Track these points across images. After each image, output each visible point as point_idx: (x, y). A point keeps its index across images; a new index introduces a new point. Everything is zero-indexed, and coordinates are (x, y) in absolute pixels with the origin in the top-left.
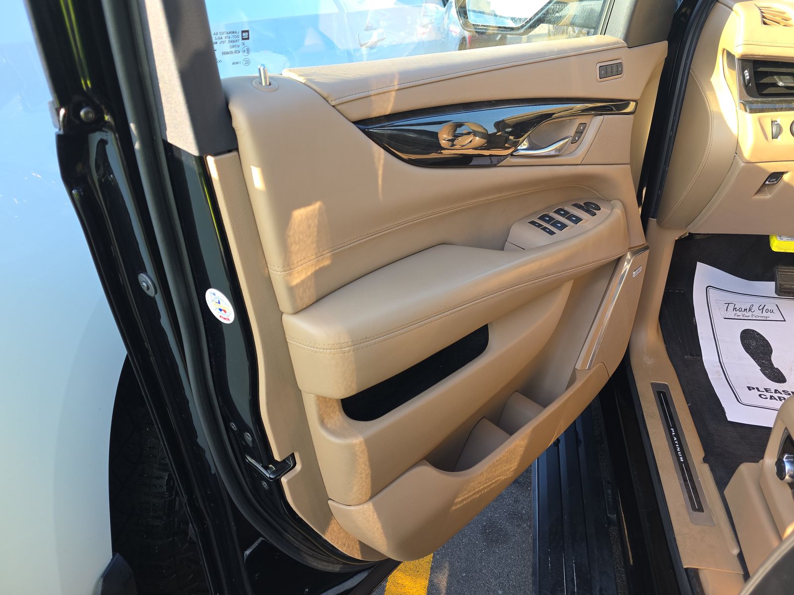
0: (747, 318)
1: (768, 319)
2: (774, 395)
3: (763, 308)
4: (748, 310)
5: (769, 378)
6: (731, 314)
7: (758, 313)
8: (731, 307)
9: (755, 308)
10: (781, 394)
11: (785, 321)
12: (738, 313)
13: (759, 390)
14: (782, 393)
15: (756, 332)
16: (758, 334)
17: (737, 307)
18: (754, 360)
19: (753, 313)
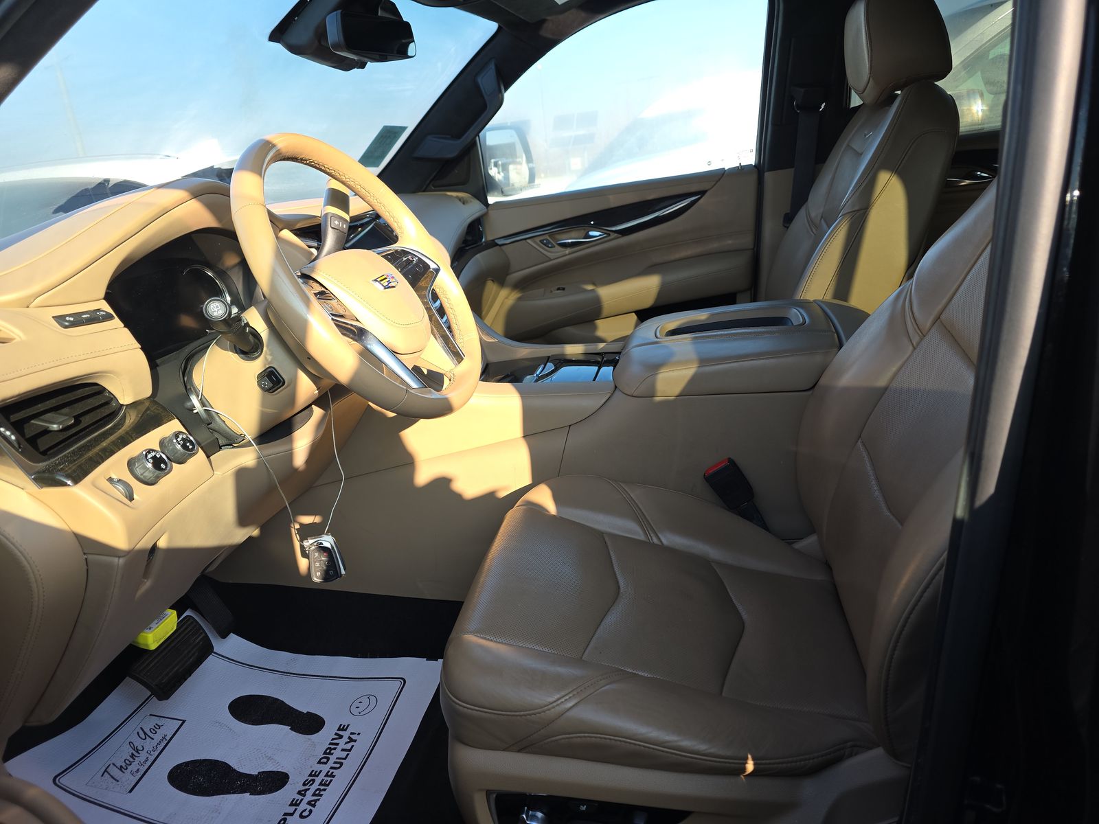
0: (149, 763)
1: (168, 738)
2: (307, 799)
3: (145, 733)
4: (136, 754)
5: (271, 791)
6: (128, 779)
7: (148, 744)
8: (115, 772)
9: (138, 743)
10: (309, 789)
11: (184, 721)
12: (134, 767)
13: (292, 814)
14: (307, 787)
15: (181, 765)
16: (187, 764)
17: (120, 763)
18: (230, 793)
19: (145, 750)
